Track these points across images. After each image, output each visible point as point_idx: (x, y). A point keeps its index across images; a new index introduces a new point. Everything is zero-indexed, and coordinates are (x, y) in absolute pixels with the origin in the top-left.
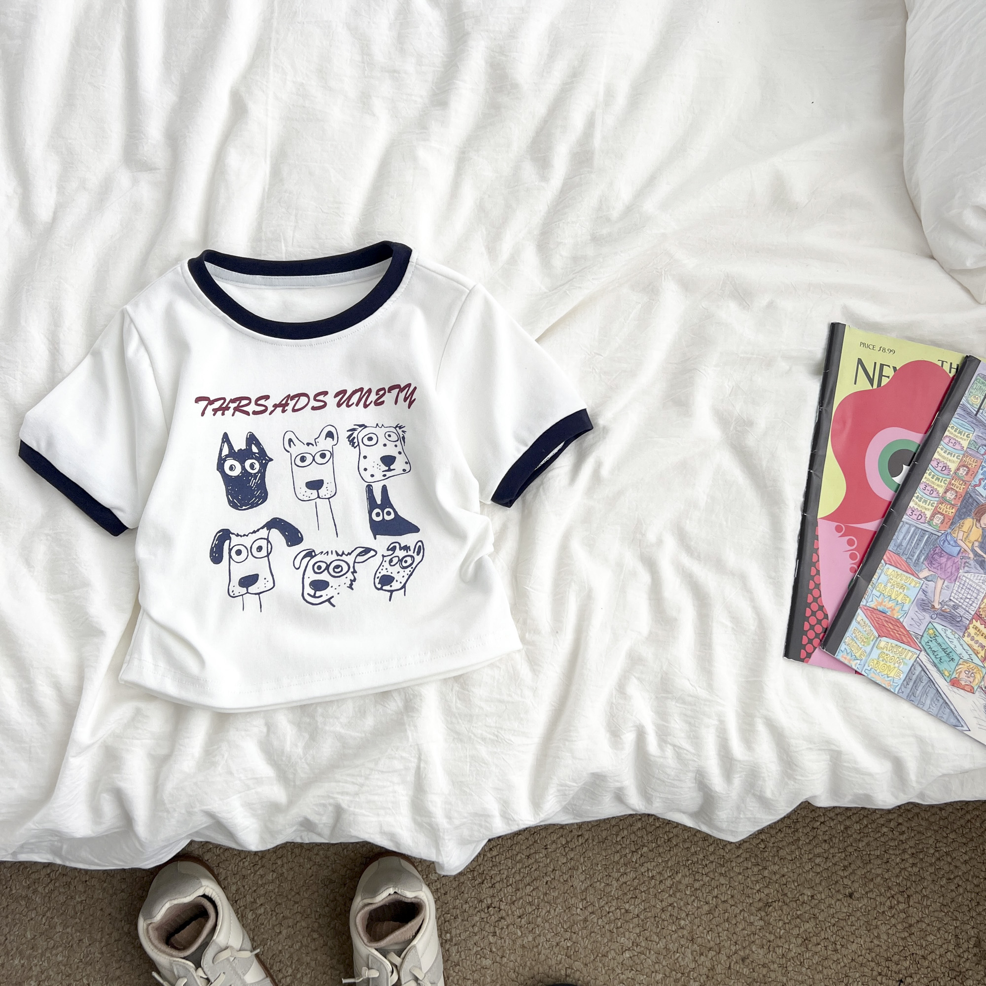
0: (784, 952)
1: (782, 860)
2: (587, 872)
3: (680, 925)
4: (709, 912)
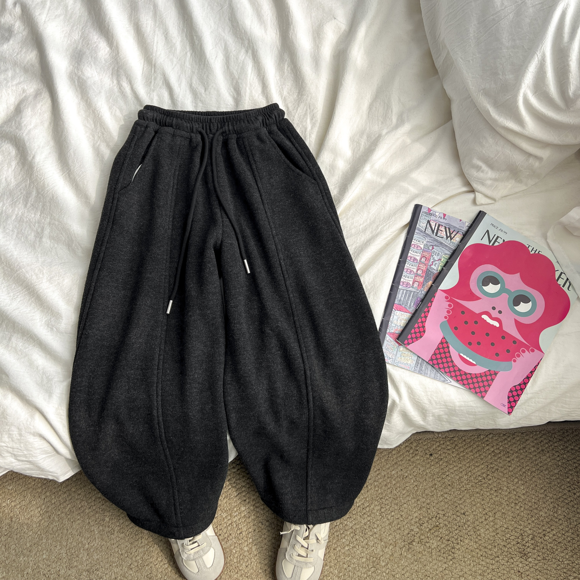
1: (427, 496)
3: (374, 532)
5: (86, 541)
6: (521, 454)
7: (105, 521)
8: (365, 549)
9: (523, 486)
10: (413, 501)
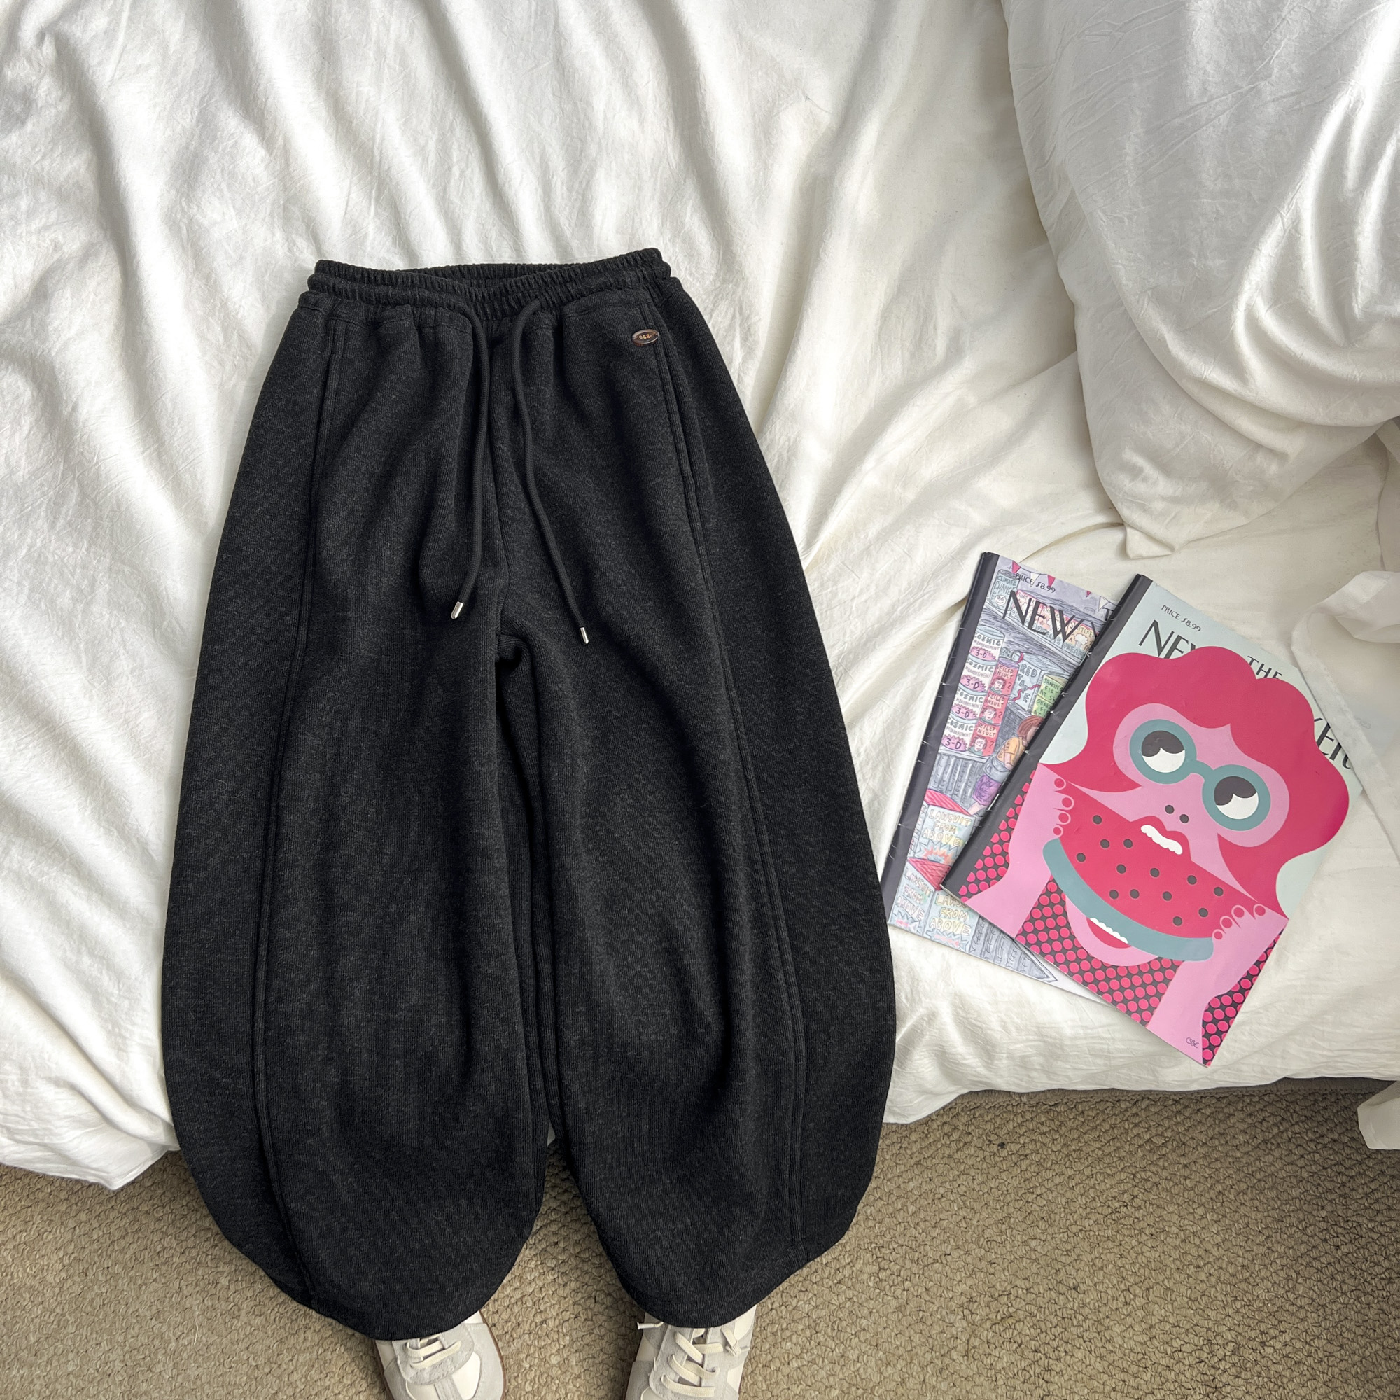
0: (992, 1360)
1: (989, 1243)
5: (171, 1335)
6: (1215, 1148)
7: (219, 1286)
8: (838, 1368)
9: (1216, 1225)
10: (956, 1254)
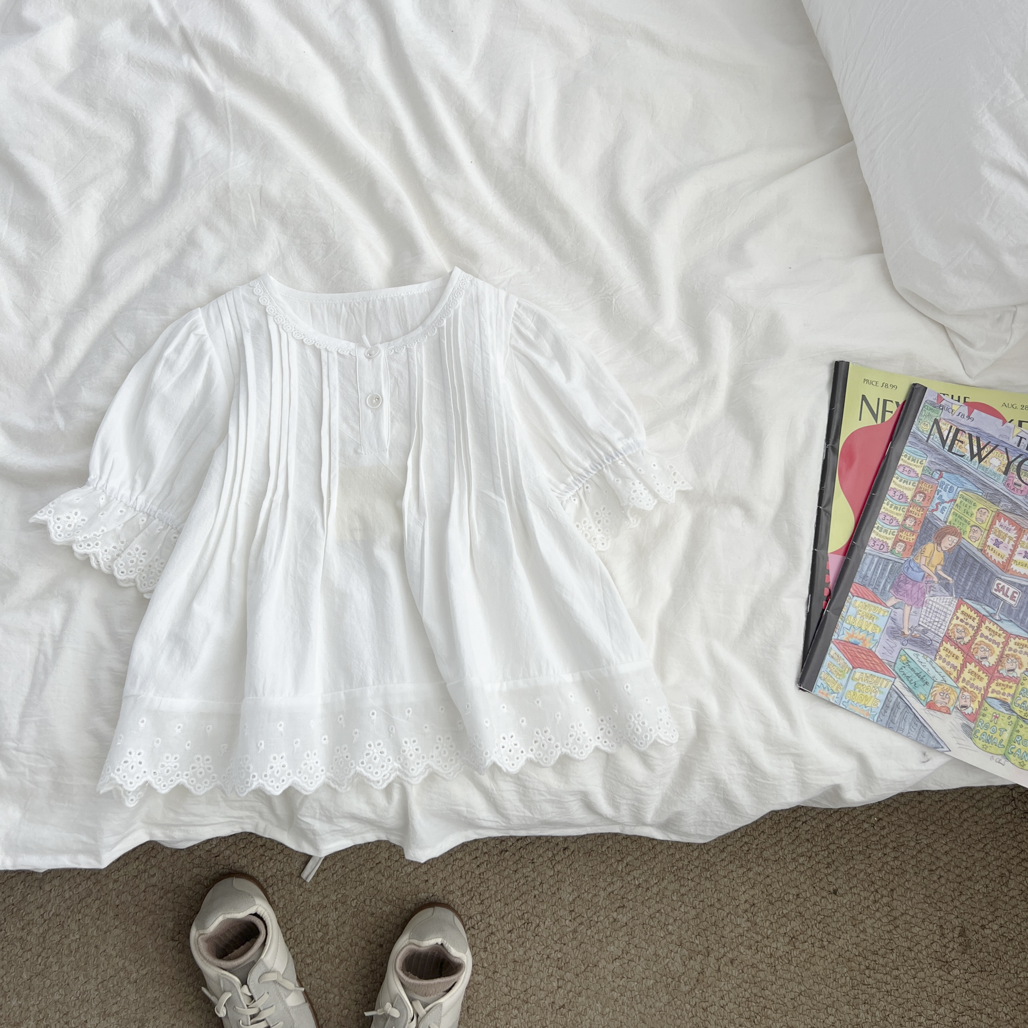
0: (772, 951)
1: (766, 861)
2: (574, 882)
3: (668, 930)
4: (697, 916)
